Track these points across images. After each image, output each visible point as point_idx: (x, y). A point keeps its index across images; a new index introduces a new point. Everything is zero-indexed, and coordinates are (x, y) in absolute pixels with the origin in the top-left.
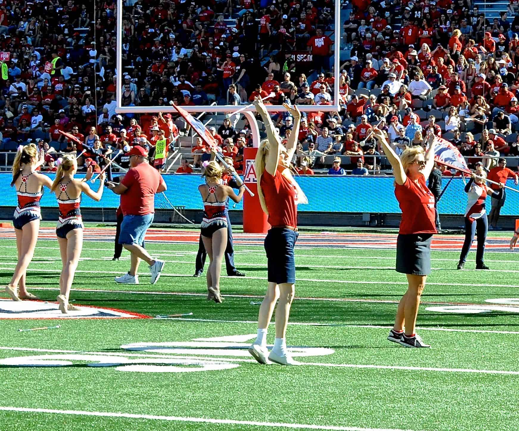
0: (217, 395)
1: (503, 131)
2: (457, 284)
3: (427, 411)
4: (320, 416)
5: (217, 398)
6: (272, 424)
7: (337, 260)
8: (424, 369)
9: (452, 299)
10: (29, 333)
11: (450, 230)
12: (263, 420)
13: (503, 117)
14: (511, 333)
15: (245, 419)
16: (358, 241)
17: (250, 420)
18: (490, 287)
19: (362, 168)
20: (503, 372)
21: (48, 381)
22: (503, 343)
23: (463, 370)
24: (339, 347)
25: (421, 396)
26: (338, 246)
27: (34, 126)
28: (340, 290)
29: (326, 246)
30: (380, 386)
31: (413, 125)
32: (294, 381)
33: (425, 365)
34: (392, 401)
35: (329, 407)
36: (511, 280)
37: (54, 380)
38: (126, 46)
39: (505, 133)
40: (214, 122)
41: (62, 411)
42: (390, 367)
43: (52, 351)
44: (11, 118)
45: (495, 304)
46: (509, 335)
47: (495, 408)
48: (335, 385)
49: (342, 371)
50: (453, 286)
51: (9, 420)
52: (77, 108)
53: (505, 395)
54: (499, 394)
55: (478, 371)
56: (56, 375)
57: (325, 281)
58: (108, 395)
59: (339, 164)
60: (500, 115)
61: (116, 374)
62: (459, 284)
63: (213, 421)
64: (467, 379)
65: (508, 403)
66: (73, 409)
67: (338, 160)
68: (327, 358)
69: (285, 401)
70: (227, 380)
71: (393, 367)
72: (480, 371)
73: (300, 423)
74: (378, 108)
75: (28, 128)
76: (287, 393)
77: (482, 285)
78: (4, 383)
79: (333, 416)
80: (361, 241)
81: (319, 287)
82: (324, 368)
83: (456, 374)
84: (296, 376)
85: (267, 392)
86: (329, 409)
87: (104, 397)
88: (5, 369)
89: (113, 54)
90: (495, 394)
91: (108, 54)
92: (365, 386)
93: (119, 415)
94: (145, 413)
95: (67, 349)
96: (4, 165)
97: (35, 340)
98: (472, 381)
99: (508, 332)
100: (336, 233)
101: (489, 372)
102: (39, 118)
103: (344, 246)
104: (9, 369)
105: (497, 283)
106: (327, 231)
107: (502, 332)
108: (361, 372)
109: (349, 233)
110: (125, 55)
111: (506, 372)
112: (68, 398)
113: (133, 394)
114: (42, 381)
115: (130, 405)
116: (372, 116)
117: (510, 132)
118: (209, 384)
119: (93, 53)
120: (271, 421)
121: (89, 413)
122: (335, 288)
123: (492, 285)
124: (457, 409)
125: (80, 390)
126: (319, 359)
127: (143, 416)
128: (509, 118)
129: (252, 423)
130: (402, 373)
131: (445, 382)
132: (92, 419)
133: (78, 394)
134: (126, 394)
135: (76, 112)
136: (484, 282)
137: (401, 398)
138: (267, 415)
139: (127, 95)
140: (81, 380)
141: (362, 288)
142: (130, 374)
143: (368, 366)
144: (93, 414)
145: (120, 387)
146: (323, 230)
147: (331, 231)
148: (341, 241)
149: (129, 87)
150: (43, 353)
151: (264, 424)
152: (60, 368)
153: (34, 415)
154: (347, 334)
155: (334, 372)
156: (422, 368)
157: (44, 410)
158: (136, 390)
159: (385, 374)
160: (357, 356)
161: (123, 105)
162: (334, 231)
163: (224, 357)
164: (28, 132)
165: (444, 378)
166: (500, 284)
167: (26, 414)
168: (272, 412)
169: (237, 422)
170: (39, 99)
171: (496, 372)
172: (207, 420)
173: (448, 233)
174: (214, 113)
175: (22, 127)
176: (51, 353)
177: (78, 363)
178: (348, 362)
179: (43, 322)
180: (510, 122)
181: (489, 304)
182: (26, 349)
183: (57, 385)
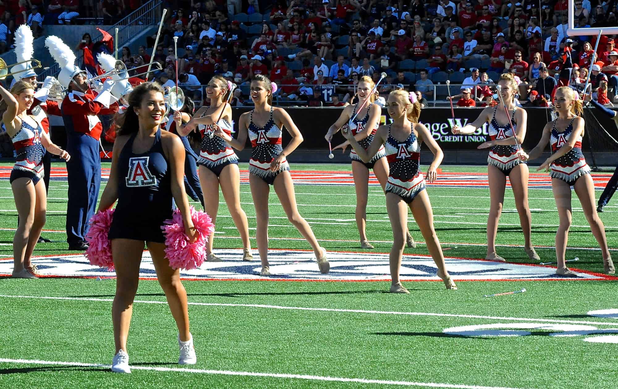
10: (476, 298)
21: (503, 353)
27: (467, 53)
37: (511, 353)
43: (504, 318)
44: (440, 44)
52: (519, 31)
56: (513, 347)
58: (577, 371)
61: (585, 346)
75: (459, 56)
78: (451, 357)
87: (573, 373)
88: (450, 340)
95: (523, 317)
96: (433, 99)
97: (484, 305)
104: (456, 339)
112: (530, 373)
113: (607, 370)
114: (497, 354)
115: (604, 382)
125: (544, 365)
133: (541, 370)
134: (599, 370)
135: (518, 37)
139: (578, 14)
140: (543, 353)
142: (601, 346)
145: (591, 361)
149: (581, 4)
150: (496, 321)
158: (610, 365)
161: (576, 26)
164: (460, 61)
176: (503, 322)
179: (491, 285)
182: (473, 316)
183: (514, 359)
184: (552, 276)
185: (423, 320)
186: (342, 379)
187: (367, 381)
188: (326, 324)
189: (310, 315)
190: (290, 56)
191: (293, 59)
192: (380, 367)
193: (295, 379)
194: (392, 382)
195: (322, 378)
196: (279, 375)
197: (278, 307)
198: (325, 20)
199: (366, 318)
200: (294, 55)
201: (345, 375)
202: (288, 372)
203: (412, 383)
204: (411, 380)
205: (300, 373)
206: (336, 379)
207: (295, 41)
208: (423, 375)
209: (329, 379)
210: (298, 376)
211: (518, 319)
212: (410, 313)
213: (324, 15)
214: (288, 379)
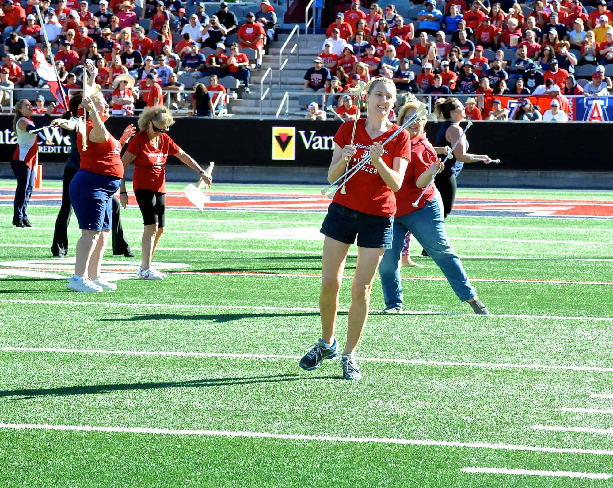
1: (18, 57)
13: (17, 39)
14: (31, 302)
18: (4, 247)
20: (22, 349)
22: (22, 315)
36: (30, 238)
39: (20, 59)
45: (10, 268)
46: (28, 304)
53: (25, 375)
54: (17, 375)
60: (13, 37)
90: (13, 375)
99: (27, 301)
101: (4, 349)
105: (13, 242)
107: (20, 301)
111: (26, 349)
117: (26, 58)
123: (7, 245)
128: (25, 41)
166: (17, 243)
171: (13, 349)
180: (27, 45)
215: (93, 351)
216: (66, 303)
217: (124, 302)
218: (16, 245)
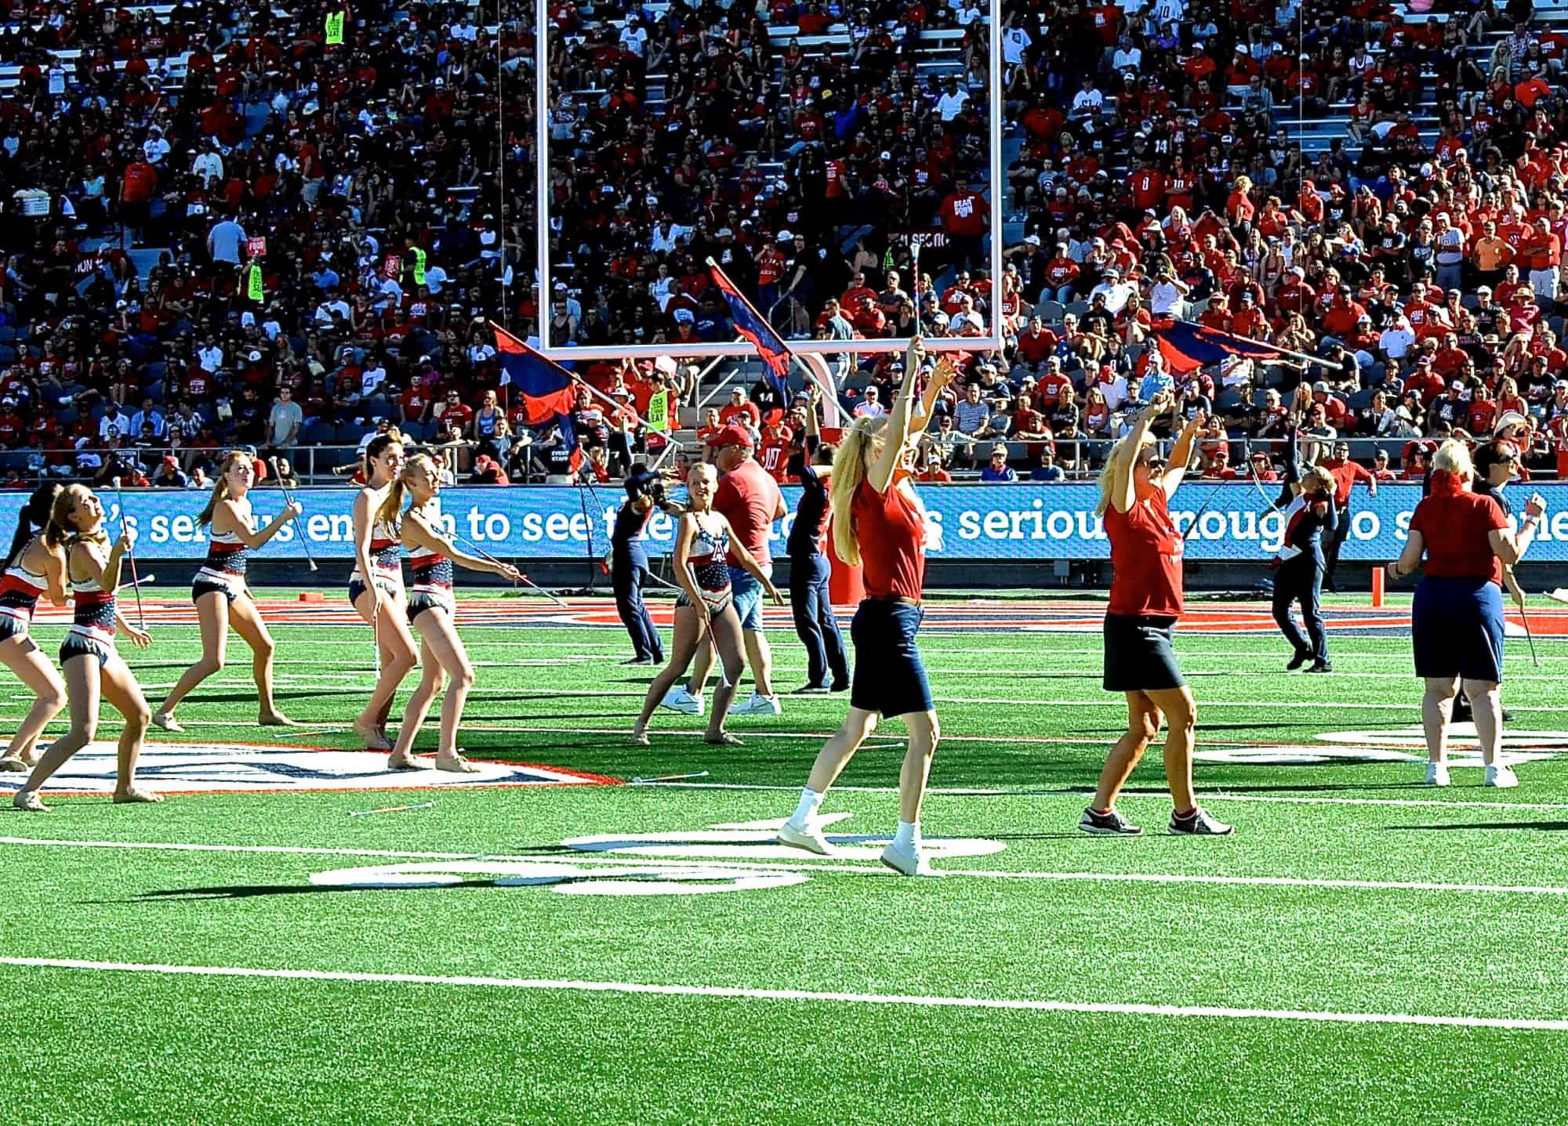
0: (766, 939)
1: (1343, 385)
2: (1254, 703)
3: (1202, 967)
4: (980, 980)
5: (764, 947)
6: (882, 999)
7: (1004, 657)
8: (1193, 879)
9: (1245, 733)
10: (370, 820)
11: (1238, 592)
12: (864, 989)
13: (1341, 355)
14: (1370, 802)
15: (825, 988)
16: (1045, 617)
17: (836, 990)
18: (1323, 708)
19: (1051, 466)
20: (1357, 883)
21: (413, 916)
22: (1355, 824)
23: (1273, 881)
24: (1016, 837)
25: (1190, 936)
26: (1005, 629)
27: (367, 391)
28: (1013, 720)
29: (981, 630)
30: (1103, 915)
31: (1156, 375)
32: (924, 908)
33: (1195, 870)
34: (1129, 947)
35: (1000, 962)
36: (1367, 693)
37: (426, 915)
38: (556, 223)
39: (1347, 389)
40: (742, 376)
41: (443, 979)
42: (1122, 877)
43: (419, 854)
44: (320, 376)
45: (1335, 743)
46: (1367, 806)
47: (1343, 957)
48: (1008, 914)
49: (1024, 886)
50: (1245, 707)
51: (335, 999)
52: (457, 353)
53: (1363, 930)
54: (1350, 930)
55: (1305, 882)
56: (430, 905)
57: (981, 701)
58: (539, 943)
59: (1003, 459)
60: (1335, 352)
61: (555, 901)
62: (1260, 703)
63: (759, 994)
64: (1284, 899)
65: (1370, 948)
66: (468, 974)
67: (1002, 450)
68: (991, 860)
69: (907, 950)
70: (786, 910)
71: (1129, 877)
72: (1311, 883)
73: (941, 995)
74: (1082, 342)
75: (355, 396)
76: (911, 933)
77: (1307, 704)
78: (322, 923)
79: (1008, 979)
80: (1053, 617)
81: (970, 714)
82: (985, 880)
83: (1262, 889)
84: (929, 899)
85: (870, 932)
86: (998, 965)
87: (531, 948)
88: (322, 895)
89: (531, 239)
90: (1343, 929)
91: (519, 239)
92: (1073, 915)
93: (564, 983)
94: (617, 980)
95: (450, 851)
96: (308, 473)
97: (383, 832)
98: (1294, 902)
99: (1364, 802)
100: (998, 602)
101: (1328, 884)
102: (379, 374)
103: (1017, 630)
104: (331, 893)
105: (1338, 700)
106: (980, 597)
107: (1351, 801)
108: (1061, 888)
109: (1027, 602)
110: (555, 240)
111: (1364, 884)
112: (457, 951)
113: (590, 942)
114: (401, 918)
115: (585, 963)
116: (1070, 357)
117: (1358, 388)
118: (749, 919)
119: (488, 238)
120: (879, 992)
121: (501, 983)
122: (1002, 715)
123: (1328, 705)
124: (1265, 961)
125: (481, 935)
126: (976, 861)
127: (613, 985)
128: (1355, 358)
129: (841, 997)
130: (1148, 888)
131: (1237, 905)
132: (508, 993)
133: (478, 944)
134: (577, 942)
135: (454, 361)
136: (1311, 699)
137: (1147, 940)
138: (870, 980)
139: (560, 324)
140: (482, 913)
141: (1059, 715)
142: (582, 899)
143: (1077, 875)
144: (510, 983)
145: (563, 927)
146: (973, 597)
147: (988, 598)
148: (1011, 618)
149: (565, 307)
150: (401, 861)
151: (865, 997)
152: (438, 891)
153: (387, 988)
154: (1031, 809)
155: (1007, 888)
156: (1190, 878)
157: (408, 978)
158: (596, 933)
159: (1112, 891)
160: (1054, 855)
161: (552, 344)
162: (995, 598)
163: (776, 861)
164: (356, 405)
165: (1236, 898)
166: (1345, 701)
167: (371, 987)
168: (881, 972)
169: (810, 996)
170: (379, 336)
171: (1342, 883)
172: (747, 993)
173: (1233, 599)
174: (742, 358)
175: (344, 393)
176: (416, 861)
177: (475, 879)
178: (1038, 866)
179: (398, 796)
180: (1358, 367)
181: (1323, 743)
182: (364, 852)
183: (432, 926)
184: (504, 779)
185: (278, 860)
186: (129, 966)
187: (174, 969)
188: (108, 869)
189: (80, 855)
190: (62, 400)
191: (67, 405)
192: (196, 944)
193: (48, 967)
194: (215, 970)
195: (96, 965)
196: (20, 961)
197: (25, 841)
198: (125, 336)
199: (177, 859)
200: (70, 398)
201: (134, 958)
202: (39, 954)
203: (253, 971)
204: (249, 966)
205: (58, 957)
206: (121, 966)
207: (69, 373)
208: (272, 956)
209: (107, 965)
210: (54, 962)
211: (442, 855)
212: (255, 848)
213: (120, 327)
214: (37, 968)
215: (1478, 887)
216: (1429, 803)
217: (1527, 802)
218: (1344, 705)
